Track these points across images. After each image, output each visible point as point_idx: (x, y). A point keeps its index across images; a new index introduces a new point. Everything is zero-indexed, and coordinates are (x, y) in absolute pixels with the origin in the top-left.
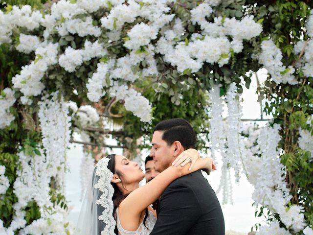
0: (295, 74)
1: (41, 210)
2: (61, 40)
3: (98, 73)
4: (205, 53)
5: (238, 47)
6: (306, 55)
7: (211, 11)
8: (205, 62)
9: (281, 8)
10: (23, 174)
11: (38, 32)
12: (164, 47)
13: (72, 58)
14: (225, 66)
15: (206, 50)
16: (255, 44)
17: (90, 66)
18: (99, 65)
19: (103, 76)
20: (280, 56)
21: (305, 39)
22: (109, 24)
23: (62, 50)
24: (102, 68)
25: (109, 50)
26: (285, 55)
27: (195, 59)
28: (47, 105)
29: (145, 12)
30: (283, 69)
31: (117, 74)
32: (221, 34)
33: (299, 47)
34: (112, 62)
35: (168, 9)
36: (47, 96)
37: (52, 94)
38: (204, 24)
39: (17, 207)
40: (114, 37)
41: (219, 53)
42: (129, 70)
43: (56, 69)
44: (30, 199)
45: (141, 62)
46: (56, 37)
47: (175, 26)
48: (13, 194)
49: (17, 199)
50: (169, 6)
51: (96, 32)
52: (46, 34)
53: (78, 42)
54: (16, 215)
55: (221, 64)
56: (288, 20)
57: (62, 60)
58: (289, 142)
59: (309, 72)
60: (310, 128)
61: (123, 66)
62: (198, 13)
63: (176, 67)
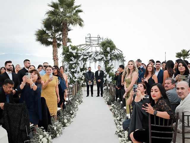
11: (81, 54)
12: (95, 57)
13: (85, 57)
17: (87, 58)
23: (84, 56)
33: (107, 57)
35: (95, 53)
37: (82, 60)
40: (90, 55)
43: (83, 58)
46: (83, 54)
47: (96, 55)
51: (88, 55)
53: (86, 55)
56: (106, 55)
57: (84, 57)
58: (106, 66)
59: (108, 60)
60: (108, 65)
61: (91, 58)
62: (98, 53)
63: (96, 59)
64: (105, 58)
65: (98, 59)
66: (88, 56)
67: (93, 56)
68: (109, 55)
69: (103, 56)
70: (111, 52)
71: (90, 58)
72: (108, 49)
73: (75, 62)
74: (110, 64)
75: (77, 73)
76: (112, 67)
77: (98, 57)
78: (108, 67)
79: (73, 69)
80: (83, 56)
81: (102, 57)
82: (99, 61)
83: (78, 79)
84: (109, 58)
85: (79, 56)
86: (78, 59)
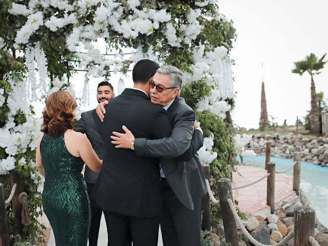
0: (181, 43)
1: (27, 117)
2: (44, 10)
3: (74, 34)
4: (140, 28)
7: (140, 3)
8: (139, 33)
10: (13, 94)
11: (25, 2)
12: (114, 22)
13: (55, 23)
14: (150, 36)
15: (141, 26)
17: (69, 28)
18: (73, 29)
19: (78, 36)
20: (175, 32)
22: (82, 5)
23: (47, 16)
24: (76, 31)
25: (80, 20)
26: (177, 31)
27: (133, 30)
28: (30, 50)
30: (176, 39)
31: (86, 35)
32: (147, 17)
33: (184, 26)
34: (81, 27)
36: (31, 44)
37: (35, 43)
38: (136, 11)
39: (9, 115)
40: (82, 12)
41: (148, 29)
42: (93, 34)
43: (43, 28)
44: (18, 109)
45: (101, 30)
46: (40, 8)
48: (7, 106)
49: (9, 109)
51: (70, 8)
52: (31, 5)
54: (8, 120)
55: (148, 34)
57: (48, 24)
59: (188, 41)
60: (191, 72)
61: (90, 30)
62: (132, 4)
63: (122, 34)
64: (171, 31)
65: (135, 35)
66: (72, 19)
67: (101, 14)
68: (194, 15)
69: (163, 15)
71: (89, 27)
74: (203, 66)
75: (10, 124)
77: (133, 24)
78: (187, 79)
80: (39, 15)
81: (157, 26)
82: (140, 47)
83: (17, 157)
84: (194, 29)
85: (17, 21)
86: (13, 36)
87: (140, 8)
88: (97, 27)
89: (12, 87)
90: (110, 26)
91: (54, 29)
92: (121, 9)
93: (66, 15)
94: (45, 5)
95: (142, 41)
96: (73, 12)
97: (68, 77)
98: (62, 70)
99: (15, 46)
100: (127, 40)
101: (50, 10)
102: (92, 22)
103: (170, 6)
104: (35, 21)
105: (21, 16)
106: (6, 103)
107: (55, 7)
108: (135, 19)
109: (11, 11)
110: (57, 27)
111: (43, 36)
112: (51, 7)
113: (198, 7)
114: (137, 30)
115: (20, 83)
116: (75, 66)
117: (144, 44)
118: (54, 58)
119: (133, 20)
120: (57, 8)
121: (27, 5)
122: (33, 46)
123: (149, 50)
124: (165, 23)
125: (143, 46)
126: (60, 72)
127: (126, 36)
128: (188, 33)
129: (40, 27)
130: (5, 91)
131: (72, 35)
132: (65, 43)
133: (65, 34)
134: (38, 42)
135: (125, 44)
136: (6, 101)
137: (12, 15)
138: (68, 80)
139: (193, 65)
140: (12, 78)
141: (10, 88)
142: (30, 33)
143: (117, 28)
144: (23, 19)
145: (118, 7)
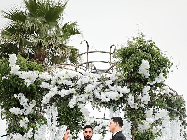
0: (137, 106)
2: (59, 86)
4: (111, 96)
5: (121, 96)
6: (141, 100)
7: (113, 83)
8: (110, 99)
9: (135, 85)
10: (38, 132)
11: (49, 82)
12: (96, 92)
13: (64, 93)
14: (117, 101)
15: (112, 95)
16: (126, 95)
17: (71, 96)
18: (73, 96)
19: (75, 100)
20: (134, 99)
21: (141, 95)
22: (79, 83)
23: (60, 89)
24: (75, 97)
25: (77, 91)
26: (135, 99)
27: (107, 98)
28: (49, 107)
29: (91, 81)
30: (134, 104)
31: (80, 100)
32: (116, 91)
33: (140, 97)
34: (78, 95)
35: (98, 80)
36: (50, 104)
38: (110, 87)
40: (79, 87)
41: (116, 97)
42: (84, 99)
43: (57, 95)
45: (88, 97)
46: (57, 85)
47: (100, 86)
48: (34, 138)
50: (98, 79)
51: (73, 85)
52: (52, 83)
53: (66, 87)
55: (116, 100)
56: (137, 89)
57: (60, 93)
58: (134, 127)
59: (142, 105)
60: (142, 124)
61: (82, 98)
62: (108, 83)
63: (100, 100)
64: (130, 99)
65: (108, 100)
66: (73, 91)
67: (89, 88)
68: (146, 89)
69: (125, 89)
70: (152, 79)
71: (82, 95)
72: (145, 68)
73: (30, 109)
74: (149, 120)
76: (155, 130)
77: (107, 94)
78: (140, 128)
79: (22, 134)
80: (56, 88)
82: (112, 108)
84: (146, 98)
85: (44, 91)
86: (41, 99)
87: (112, 85)
88: (86, 95)
89: (38, 127)
90: (94, 95)
91: (63, 96)
92: (101, 86)
93: (70, 89)
94: (59, 83)
95: (113, 104)
96: (74, 87)
97: (77, 132)
98: (73, 127)
99: (42, 105)
100: (103, 103)
101: (62, 86)
102: (84, 93)
103: (131, 84)
104: (53, 91)
105: (46, 89)
106: (33, 136)
107: (65, 84)
108: (109, 91)
109: (41, 86)
110: (65, 95)
111: (57, 99)
112: (63, 84)
113: (149, 85)
114: (109, 97)
115: (42, 126)
116: (82, 126)
117: (114, 106)
118: (68, 119)
119: (108, 91)
120: (66, 85)
121: (50, 83)
122: (51, 105)
123: (117, 110)
124: (127, 94)
125: (114, 107)
126: (71, 128)
127: (102, 101)
128: (142, 101)
129: (55, 94)
130: (33, 129)
131: (72, 99)
132: (68, 104)
133: (69, 99)
134: (54, 103)
135: (102, 105)
136: (33, 135)
137: (42, 88)
138: (77, 135)
139: (144, 120)
140: (38, 123)
141: (36, 128)
142: (50, 97)
143: (98, 96)
144: (47, 90)
145: (100, 84)
